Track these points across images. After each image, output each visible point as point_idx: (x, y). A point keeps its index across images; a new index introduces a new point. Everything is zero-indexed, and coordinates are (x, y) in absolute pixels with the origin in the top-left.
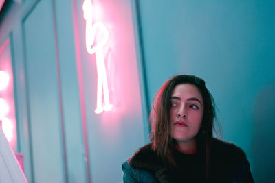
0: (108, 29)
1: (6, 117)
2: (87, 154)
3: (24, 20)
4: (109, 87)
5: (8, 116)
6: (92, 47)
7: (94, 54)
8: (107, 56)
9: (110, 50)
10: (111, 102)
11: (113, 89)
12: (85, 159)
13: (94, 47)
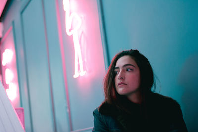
0: (81, 18)
1: (11, 82)
2: (69, 107)
3: (22, 13)
4: (83, 59)
5: (13, 81)
6: (70, 30)
7: (72, 35)
8: (81, 36)
9: (83, 32)
10: (84, 69)
11: (85, 60)
12: (68, 110)
13: (72, 31)
